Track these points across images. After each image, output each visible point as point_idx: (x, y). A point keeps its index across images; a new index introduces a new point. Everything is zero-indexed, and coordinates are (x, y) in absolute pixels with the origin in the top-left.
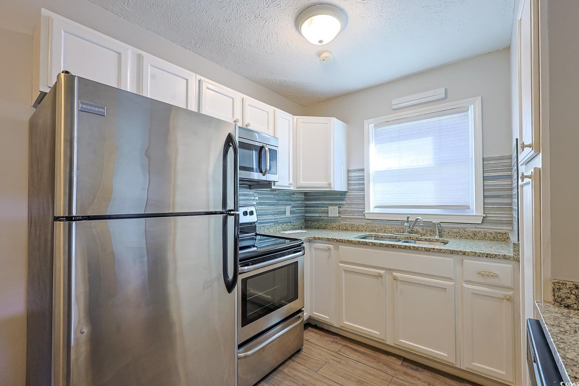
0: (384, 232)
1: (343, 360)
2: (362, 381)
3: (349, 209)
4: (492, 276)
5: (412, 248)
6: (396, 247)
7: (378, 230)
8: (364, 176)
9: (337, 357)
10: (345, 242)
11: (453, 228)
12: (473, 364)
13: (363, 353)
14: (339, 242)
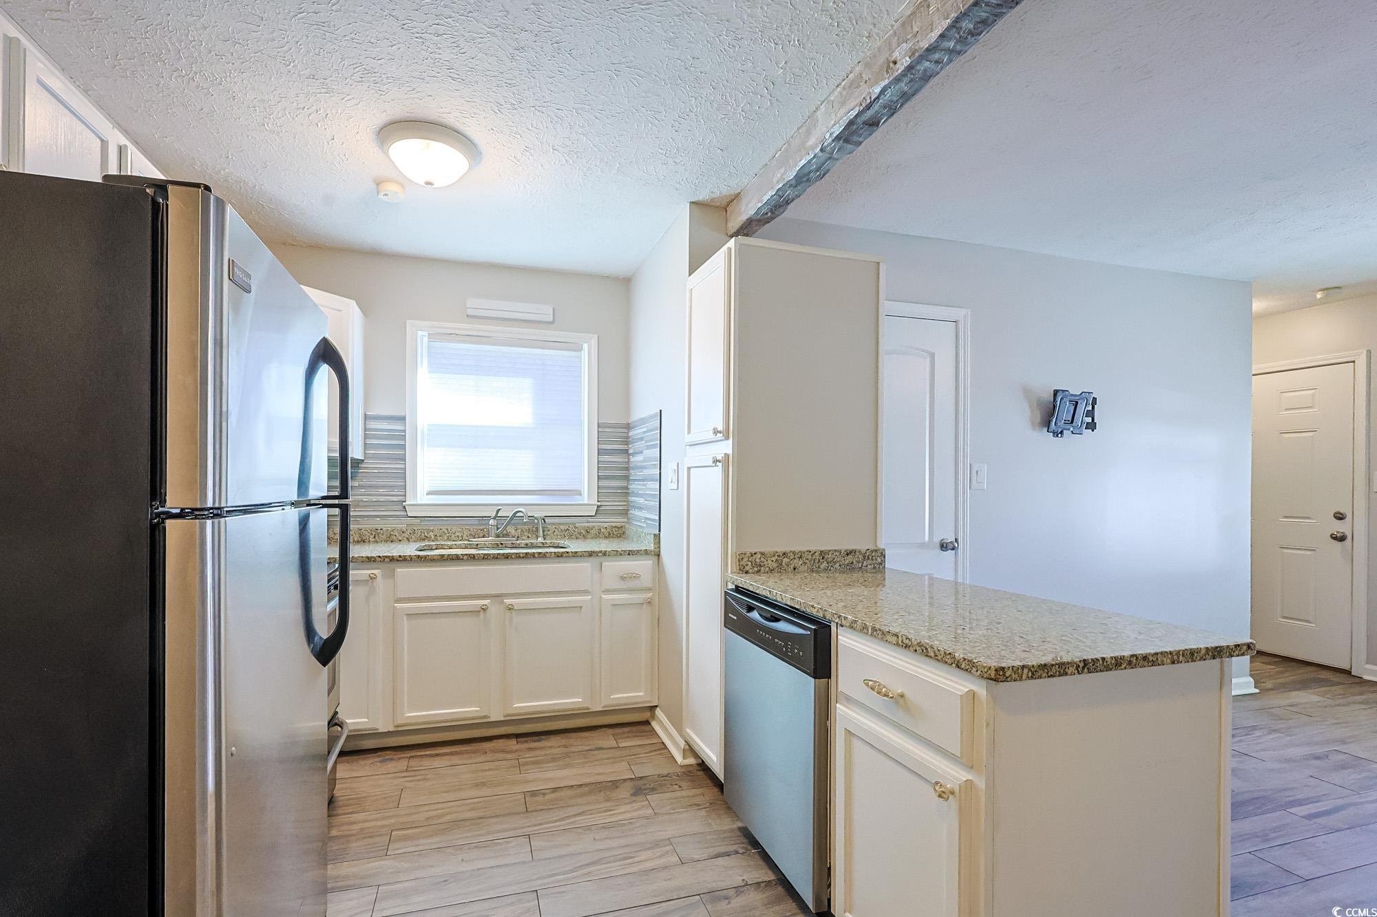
0: (448, 540)
1: (427, 774)
2: (482, 782)
3: (365, 499)
4: (635, 577)
5: (536, 555)
6: (511, 558)
7: (436, 536)
8: (405, 431)
9: (415, 776)
10: (411, 560)
11: (560, 524)
12: (612, 697)
13: (451, 754)
14: (398, 560)
